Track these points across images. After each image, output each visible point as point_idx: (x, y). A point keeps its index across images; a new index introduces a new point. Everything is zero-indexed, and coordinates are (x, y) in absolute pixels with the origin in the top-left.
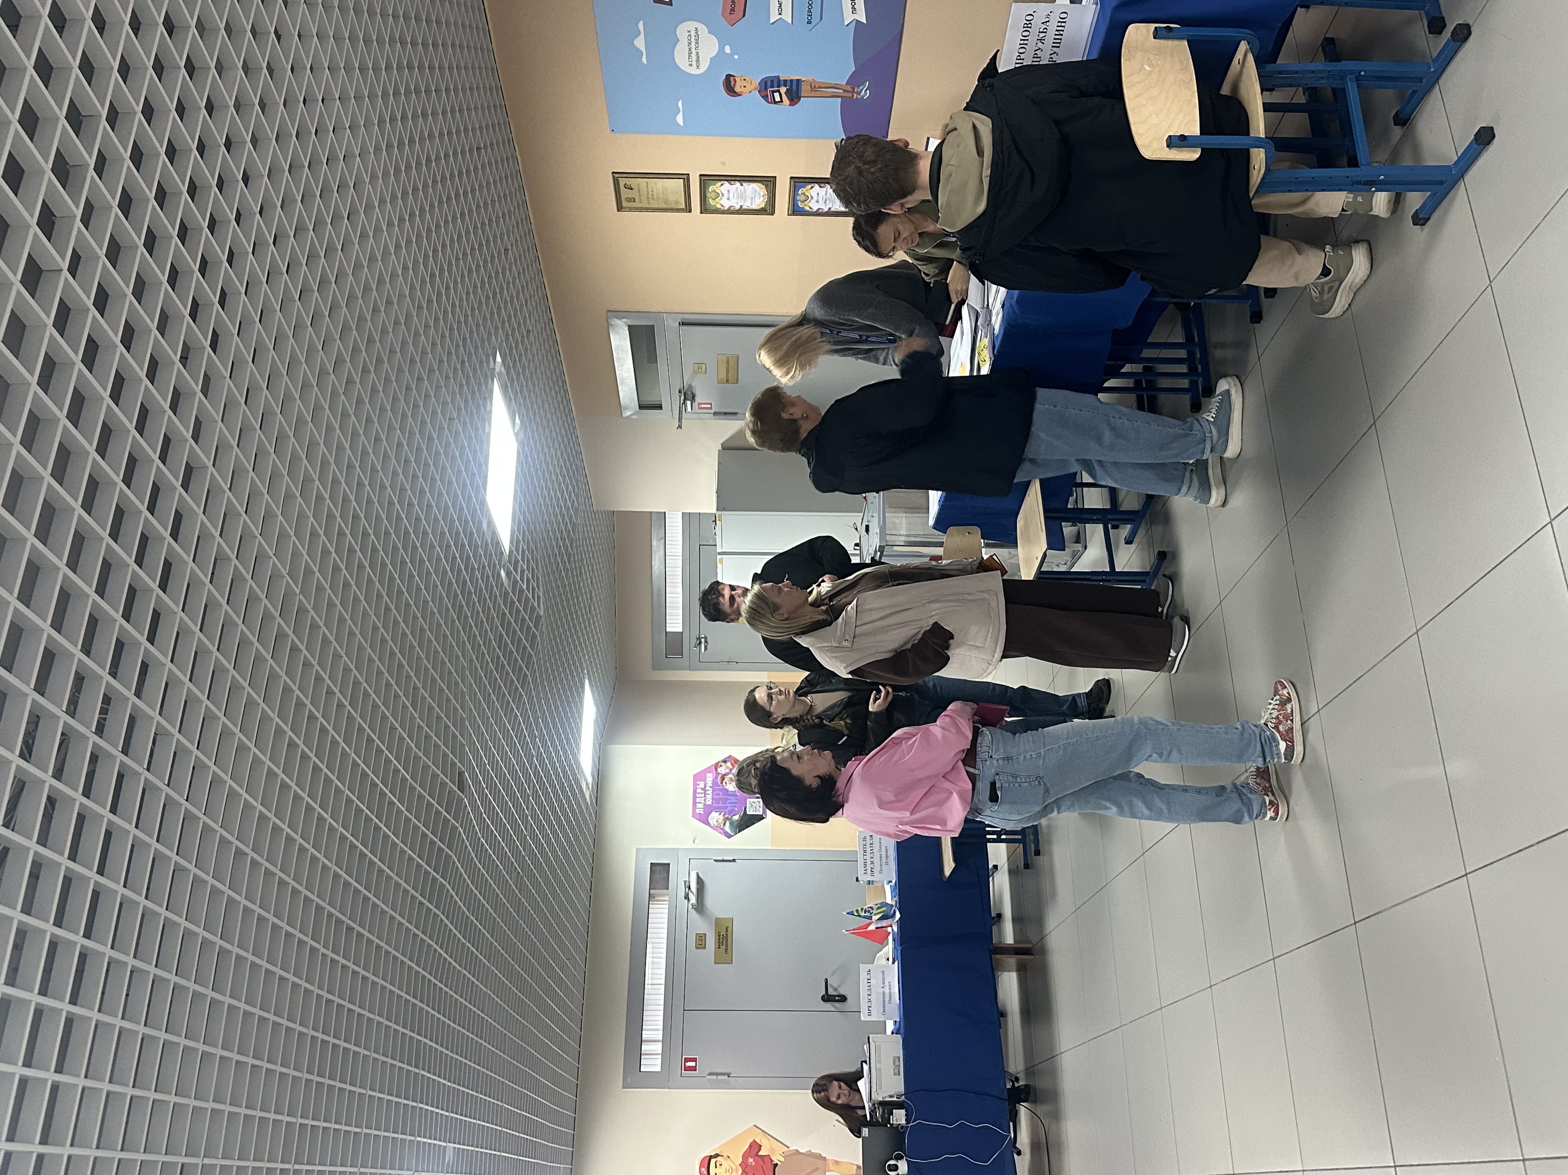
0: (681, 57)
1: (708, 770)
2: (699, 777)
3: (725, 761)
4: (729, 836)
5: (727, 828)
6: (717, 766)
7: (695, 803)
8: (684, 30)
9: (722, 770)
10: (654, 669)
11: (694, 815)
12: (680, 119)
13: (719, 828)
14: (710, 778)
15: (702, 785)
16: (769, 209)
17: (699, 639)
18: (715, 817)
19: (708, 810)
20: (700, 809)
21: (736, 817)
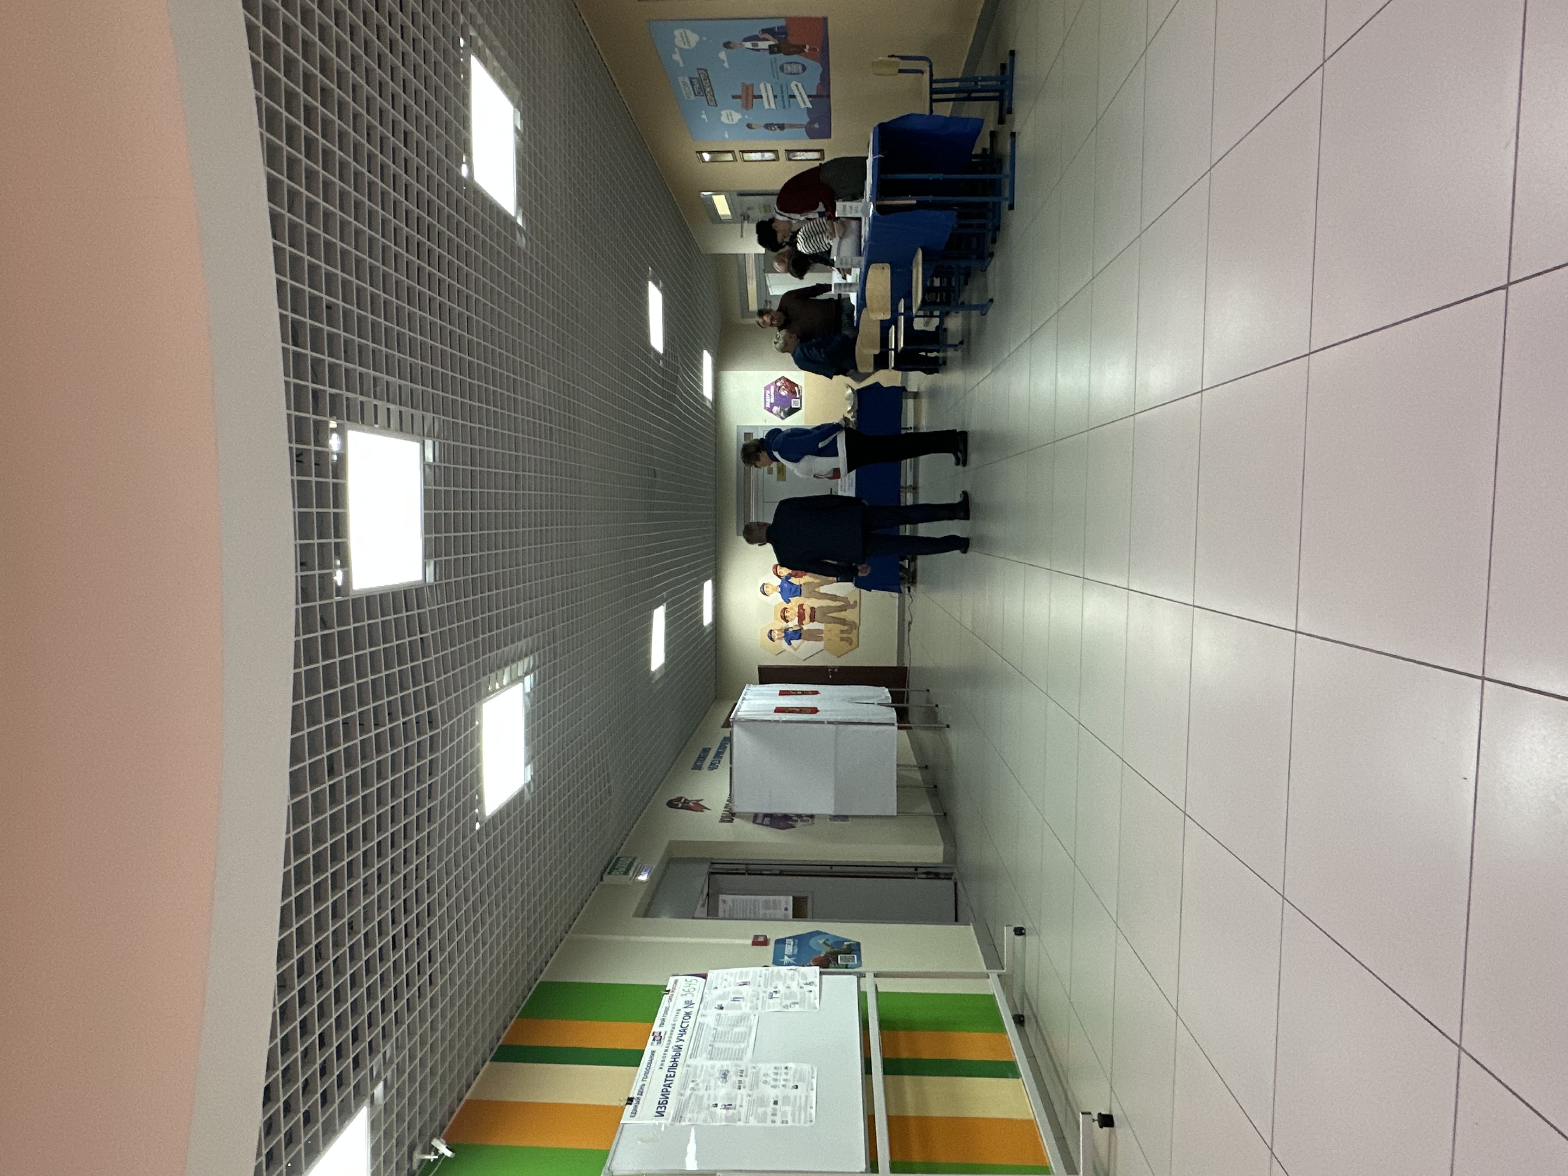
0: (724, 119)
1: (772, 384)
2: (767, 388)
3: (780, 379)
4: (783, 419)
5: (782, 414)
6: (776, 382)
7: (765, 402)
8: (724, 113)
9: (779, 384)
10: (743, 317)
11: (765, 408)
12: (727, 136)
13: (778, 415)
14: (772, 388)
15: (768, 392)
16: (777, 159)
17: (766, 301)
18: (776, 409)
19: (772, 405)
20: (768, 406)
21: (787, 409)
